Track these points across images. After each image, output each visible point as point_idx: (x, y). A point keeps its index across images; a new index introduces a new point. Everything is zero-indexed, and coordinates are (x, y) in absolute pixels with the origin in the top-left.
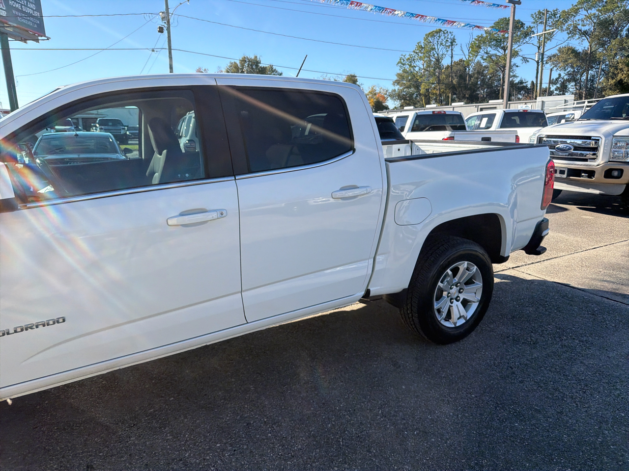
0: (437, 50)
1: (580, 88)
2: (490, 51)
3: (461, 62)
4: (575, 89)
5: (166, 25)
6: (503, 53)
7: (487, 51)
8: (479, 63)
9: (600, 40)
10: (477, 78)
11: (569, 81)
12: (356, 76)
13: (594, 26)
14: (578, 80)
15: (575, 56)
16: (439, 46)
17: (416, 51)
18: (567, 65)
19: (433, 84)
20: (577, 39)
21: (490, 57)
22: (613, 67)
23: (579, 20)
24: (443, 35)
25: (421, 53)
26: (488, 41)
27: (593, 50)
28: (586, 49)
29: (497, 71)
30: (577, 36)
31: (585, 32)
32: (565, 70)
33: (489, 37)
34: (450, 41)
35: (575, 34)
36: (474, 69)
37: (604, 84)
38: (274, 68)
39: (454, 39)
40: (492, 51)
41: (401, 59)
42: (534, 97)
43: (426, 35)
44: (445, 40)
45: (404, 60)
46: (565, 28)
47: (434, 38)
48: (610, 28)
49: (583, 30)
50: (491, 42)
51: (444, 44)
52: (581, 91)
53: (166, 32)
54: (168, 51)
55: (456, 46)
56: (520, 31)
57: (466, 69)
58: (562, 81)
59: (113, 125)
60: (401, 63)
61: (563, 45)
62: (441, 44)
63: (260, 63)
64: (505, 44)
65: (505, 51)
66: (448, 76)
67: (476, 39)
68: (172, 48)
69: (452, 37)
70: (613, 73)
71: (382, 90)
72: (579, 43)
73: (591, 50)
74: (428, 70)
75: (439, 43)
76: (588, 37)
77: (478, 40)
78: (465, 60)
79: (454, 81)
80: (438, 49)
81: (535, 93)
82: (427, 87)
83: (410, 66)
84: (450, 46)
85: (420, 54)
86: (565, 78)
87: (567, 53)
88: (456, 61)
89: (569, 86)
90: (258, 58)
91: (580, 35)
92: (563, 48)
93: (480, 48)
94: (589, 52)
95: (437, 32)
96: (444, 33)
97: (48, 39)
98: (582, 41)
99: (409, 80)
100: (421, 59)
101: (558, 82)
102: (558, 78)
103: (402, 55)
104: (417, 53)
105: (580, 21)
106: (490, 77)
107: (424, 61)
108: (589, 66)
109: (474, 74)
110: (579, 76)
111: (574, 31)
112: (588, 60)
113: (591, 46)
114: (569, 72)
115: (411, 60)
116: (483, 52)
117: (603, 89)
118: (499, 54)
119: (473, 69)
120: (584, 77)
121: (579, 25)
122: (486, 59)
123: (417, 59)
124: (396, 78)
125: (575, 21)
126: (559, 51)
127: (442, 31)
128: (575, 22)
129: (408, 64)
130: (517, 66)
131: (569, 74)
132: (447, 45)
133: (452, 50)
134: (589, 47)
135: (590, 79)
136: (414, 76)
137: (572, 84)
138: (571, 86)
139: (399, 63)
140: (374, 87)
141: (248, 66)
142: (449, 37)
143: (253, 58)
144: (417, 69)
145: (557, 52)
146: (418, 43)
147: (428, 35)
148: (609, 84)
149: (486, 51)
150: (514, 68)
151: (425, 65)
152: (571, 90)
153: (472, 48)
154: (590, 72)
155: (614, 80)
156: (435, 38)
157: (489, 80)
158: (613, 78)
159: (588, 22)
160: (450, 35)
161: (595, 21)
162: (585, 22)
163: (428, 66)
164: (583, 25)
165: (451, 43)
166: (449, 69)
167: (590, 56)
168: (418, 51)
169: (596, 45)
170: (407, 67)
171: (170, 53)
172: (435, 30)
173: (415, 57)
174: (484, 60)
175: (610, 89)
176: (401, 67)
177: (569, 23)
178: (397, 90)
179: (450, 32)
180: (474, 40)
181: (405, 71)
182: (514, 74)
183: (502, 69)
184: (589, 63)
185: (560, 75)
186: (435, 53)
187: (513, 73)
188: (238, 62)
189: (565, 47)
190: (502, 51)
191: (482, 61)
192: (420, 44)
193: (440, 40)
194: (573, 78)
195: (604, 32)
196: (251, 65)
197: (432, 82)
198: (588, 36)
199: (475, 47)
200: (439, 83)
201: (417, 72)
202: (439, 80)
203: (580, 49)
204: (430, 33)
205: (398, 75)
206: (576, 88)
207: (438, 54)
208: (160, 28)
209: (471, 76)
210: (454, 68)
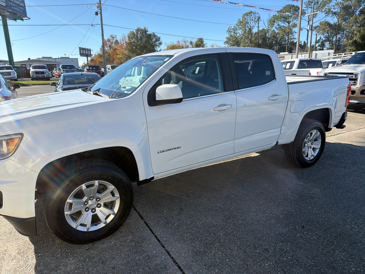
0: (250, 23)
1: (332, 45)
2: (281, 24)
3: (263, 30)
4: (329, 46)
5: (99, 11)
6: (288, 25)
7: (279, 24)
8: (274, 31)
9: (343, 17)
10: (273, 40)
11: (326, 41)
12: (203, 39)
13: (340, 9)
14: (331, 40)
15: (329, 27)
16: (251, 21)
17: (237, 24)
18: (325, 32)
19: (247, 43)
20: (331, 17)
21: (280, 27)
22: (351, 33)
23: (331, 6)
24: (253, 15)
25: (241, 25)
26: (279, 18)
27: (340, 23)
28: (336, 22)
29: (284, 35)
30: (331, 15)
31: (335, 12)
32: (324, 35)
33: (280, 16)
35: (329, 14)
36: (271, 35)
37: (346, 43)
38: (156, 34)
39: (260, 17)
40: (282, 24)
41: (229, 29)
42: (306, 51)
43: (243, 15)
44: (254, 18)
45: (231, 30)
46: (323, 10)
47: (248, 17)
48: (349, 10)
49: (334, 11)
50: (281, 19)
51: (254, 20)
52: (333, 47)
53: (99, 15)
54: (100, 26)
55: (260, 21)
57: (266, 35)
58: (322, 41)
59: (70, 68)
60: (229, 31)
61: (323, 20)
62: (252, 20)
63: (148, 31)
64: (289, 20)
65: (289, 24)
66: (256, 39)
67: (272, 17)
68: (103, 24)
70: (351, 36)
72: (332, 19)
73: (338, 23)
74: (244, 35)
75: (251, 19)
76: (337, 16)
77: (274, 18)
78: (266, 29)
79: (260, 42)
81: (306, 48)
82: (244, 45)
83: (234, 33)
84: (257, 21)
85: (240, 26)
86: (324, 40)
87: (325, 25)
88: (261, 30)
89: (326, 44)
90: (146, 29)
91: (332, 14)
92: (322, 22)
93: (275, 22)
95: (250, 13)
96: (254, 14)
97: (29, 19)
98: (333, 18)
99: (234, 41)
100: (240, 29)
101: (319, 42)
102: (320, 39)
103: (229, 27)
104: (238, 25)
105: (332, 6)
106: (280, 39)
107: (242, 30)
108: (337, 32)
109: (271, 37)
110: (331, 38)
111: (329, 12)
112: (336, 29)
113: (338, 21)
114: (326, 36)
115: (235, 29)
116: (276, 25)
117: (345, 46)
118: (285, 26)
120: (334, 39)
121: (331, 8)
122: (278, 29)
123: (238, 29)
124: (226, 40)
125: (330, 6)
126: (320, 23)
127: (252, 12)
128: (329, 7)
129: (233, 32)
130: (296, 33)
131: (326, 37)
133: (258, 23)
134: (337, 21)
135: (338, 40)
136: (237, 38)
137: (327, 43)
138: (327, 44)
139: (228, 31)
140: (213, 45)
141: (141, 34)
142: (257, 16)
143: (143, 28)
144: (238, 35)
145: (319, 24)
146: (239, 20)
147: (244, 15)
148: (349, 43)
150: (294, 34)
151: (243, 32)
152: (327, 46)
153: (270, 22)
154: (338, 36)
155: (352, 41)
157: (279, 41)
158: (351, 39)
159: (337, 7)
160: (257, 15)
161: (341, 6)
162: (335, 7)
163: (245, 33)
164: (334, 9)
165: (258, 19)
166: (257, 35)
167: (338, 27)
168: (239, 24)
169: (341, 20)
170: (232, 34)
171: (102, 27)
172: (248, 12)
173: (237, 27)
174: (277, 29)
175: (350, 46)
176: (229, 33)
177: (326, 7)
179: (257, 13)
180: (271, 17)
181: (231, 36)
182: (294, 37)
183: (288, 34)
184: (337, 30)
186: (248, 25)
187: (293, 37)
188: (135, 31)
189: (324, 22)
190: (287, 24)
191: (276, 30)
192: (240, 20)
194: (328, 39)
195: (346, 13)
196: (142, 33)
197: (247, 42)
199: (272, 22)
200: (251, 43)
201: (238, 36)
202: (251, 41)
203: (332, 22)
205: (227, 38)
206: (330, 45)
207: (250, 26)
208: (96, 12)
209: (269, 39)
210: (260, 34)
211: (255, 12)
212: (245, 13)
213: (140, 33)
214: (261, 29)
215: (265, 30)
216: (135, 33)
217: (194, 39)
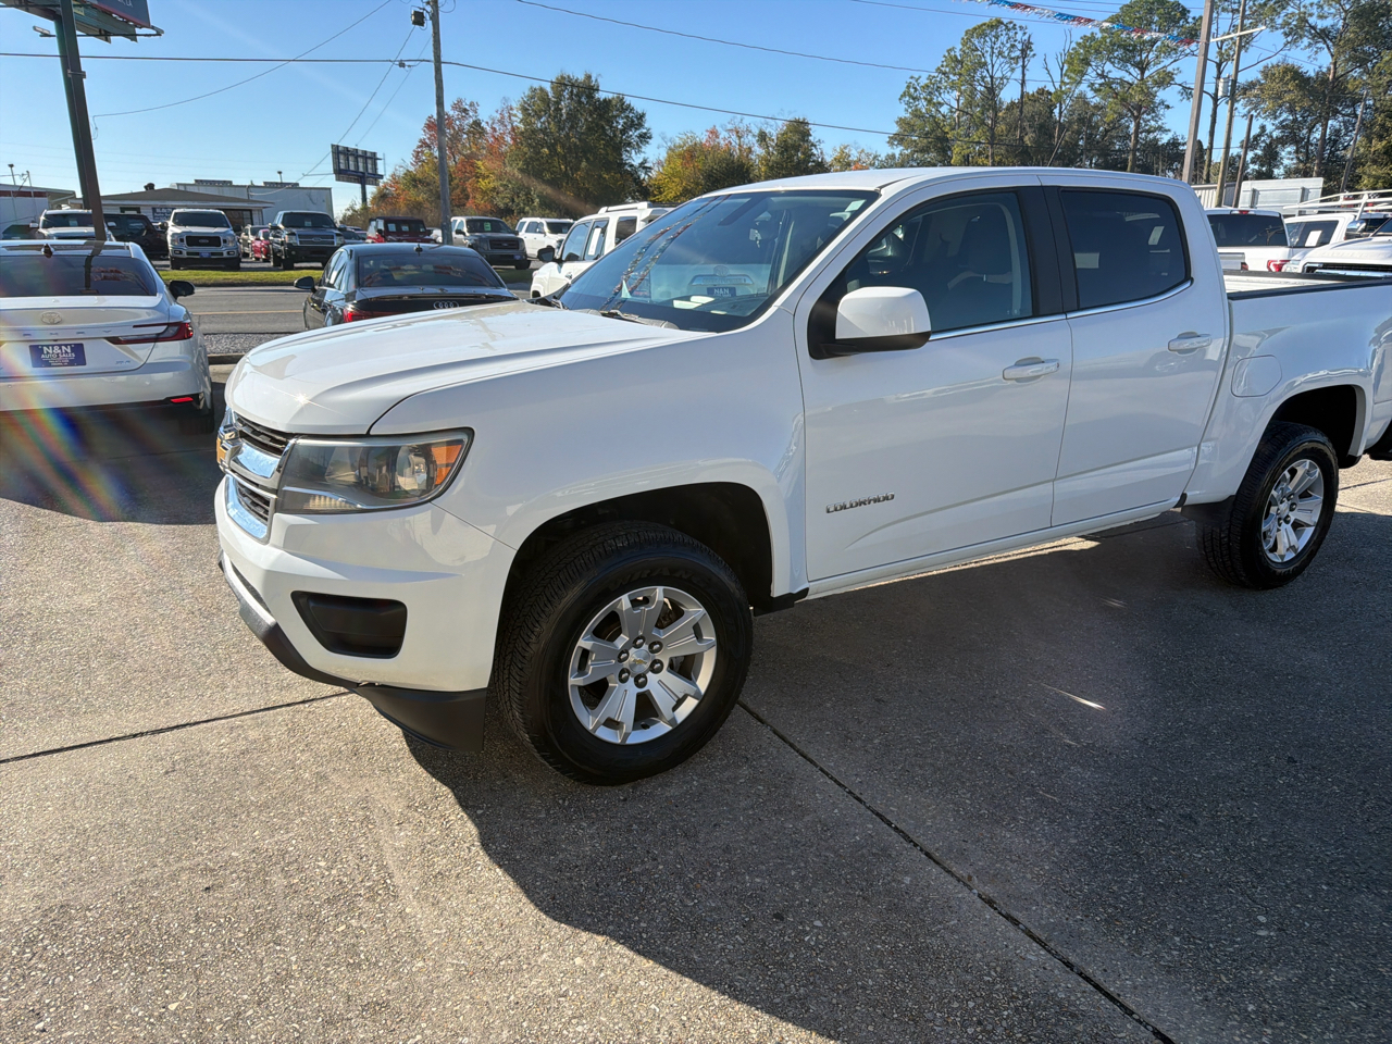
0: (990, 67)
1: (1308, 158)
2: (1110, 72)
3: (1042, 94)
4: (1295, 161)
5: (429, 8)
6: (1139, 77)
7: (1103, 71)
8: (1082, 98)
9: (1356, 51)
10: (1079, 132)
11: (1282, 141)
12: (807, 123)
13: (1345, 19)
14: (1303, 139)
15: (1300, 86)
16: (994, 59)
17: (943, 69)
18: (1280, 106)
19: (979, 143)
20: (1306, 47)
21: (1109, 84)
22: (1383, 112)
23: (1312, 4)
24: (1004, 33)
25: (955, 75)
26: (1107, 49)
27: (1340, 72)
28: (1324, 70)
29: (1121, 116)
30: (1306, 41)
31: (1323, 31)
32: (1275, 118)
33: (1108, 40)
34: (1020, 46)
35: (1301, 37)
36: (1072, 113)
37: (1362, 150)
38: (627, 100)
39: (1029, 43)
40: (1115, 72)
41: (908, 87)
42: (1205, 177)
43: (966, 32)
44: (1008, 45)
45: (916, 89)
46: (1279, 21)
47: (985, 41)
48: (1381, 24)
49: (1319, 27)
50: (1113, 51)
51: (1006, 54)
52: (1308, 165)
53: (429, 24)
54: (432, 65)
55: (1032, 60)
56: (1178, 27)
57: (1052, 112)
58: (1268, 142)
59: (314, 227)
60: (911, 96)
61: (1274, 61)
62: (1000, 53)
63: (598, 90)
64: (1144, 56)
65: (1143, 73)
66: (1011, 128)
67: (1079, 44)
68: (443, 59)
69: (1026, 37)
70: (1383, 126)
71: (863, 155)
72: (1309, 57)
73: (1335, 73)
74: (967, 113)
75: (996, 51)
76: (1330, 44)
77: (1085, 47)
78: (1053, 90)
79: (1026, 138)
80: (993, 66)
81: (1206, 168)
82: (966, 152)
83: (930, 102)
84: (1018, 57)
85: (951, 76)
86: (1274, 136)
87: (1282, 80)
88: (1031, 93)
89: (1283, 154)
90: (593, 79)
91: (1313, 39)
92: (1273, 67)
93: (1089, 64)
94: (1331, 77)
95: (992, 26)
96: (1008, 29)
97: (159, 33)
98: (1316, 52)
99: (926, 134)
100: (953, 86)
101: (1258, 144)
102: (1260, 135)
103: (912, 78)
104: (944, 73)
105: (1315, 7)
106: (1106, 131)
107: (960, 91)
108: (1329, 107)
109: (1070, 123)
110: (1305, 131)
111: (1298, 30)
112: (1325, 94)
113: (1335, 64)
114: (1283, 121)
115: (933, 88)
116: (1094, 74)
117: (1357, 162)
118: (1128, 78)
119: (1069, 111)
120: (1317, 135)
121: (1311, 15)
122: (1100, 90)
123: (946, 88)
124: (895, 129)
125: (1304, 6)
126: (1266, 73)
127: (1002, 23)
128: (1302, 10)
129: (926, 99)
130: (1168, 107)
131: (1282, 127)
132: (1013, 55)
133: (1024, 67)
134: (1332, 67)
135: (1330, 139)
136: (937, 124)
137: (1289, 149)
138: (1287, 156)
139: (904, 95)
140: (845, 148)
141: (571, 98)
142: (1019, 37)
143: (581, 78)
144: (944, 109)
145: (1260, 77)
146: (949, 51)
147: (971, 33)
148: (1372, 150)
149: (1099, 72)
150: (1161, 111)
151: (961, 102)
152: (1286, 162)
153: (1070, 64)
154: (1330, 122)
155: (1384, 143)
156: (987, 39)
157: (1103, 137)
158: (1381, 138)
159: (1333, 10)
160: (1020, 34)
161: (1347, 7)
162: (1326, 8)
163: (970, 104)
164: (1321, 17)
165: (1023, 51)
166: (1016, 112)
167: (1333, 88)
168: (947, 70)
169: (1347, 61)
170: (922, 105)
171: (438, 71)
172: (987, 20)
173: (940, 82)
174: (1096, 91)
175: (1375, 162)
176: (908, 103)
177: (1290, 10)
178: (897, 156)
179: (1021, 28)
180: (1073, 45)
181: (917, 114)
182: (1160, 123)
183: (1136, 114)
184: (1330, 102)
185: (1263, 128)
186: (985, 73)
187: (1156, 121)
188: (548, 87)
189: (1278, 66)
190: (1136, 72)
191: (1090, 94)
192: (952, 53)
193: (998, 44)
194: (1291, 135)
195: (1367, 33)
196: (577, 95)
197: (977, 140)
198: (1331, 40)
199: (1077, 62)
200: (991, 143)
201: (944, 116)
202: (993, 136)
203: (1310, 70)
204: (975, 29)
205: (901, 122)
206: (1298, 158)
207: (992, 77)
208: (416, 13)
209: (1062, 128)
210: (1028, 109)
211: (1011, 23)
212: (974, 25)
213: (567, 96)
214: (1031, 89)
215: (1050, 94)
216: (550, 95)
217: (772, 122)
